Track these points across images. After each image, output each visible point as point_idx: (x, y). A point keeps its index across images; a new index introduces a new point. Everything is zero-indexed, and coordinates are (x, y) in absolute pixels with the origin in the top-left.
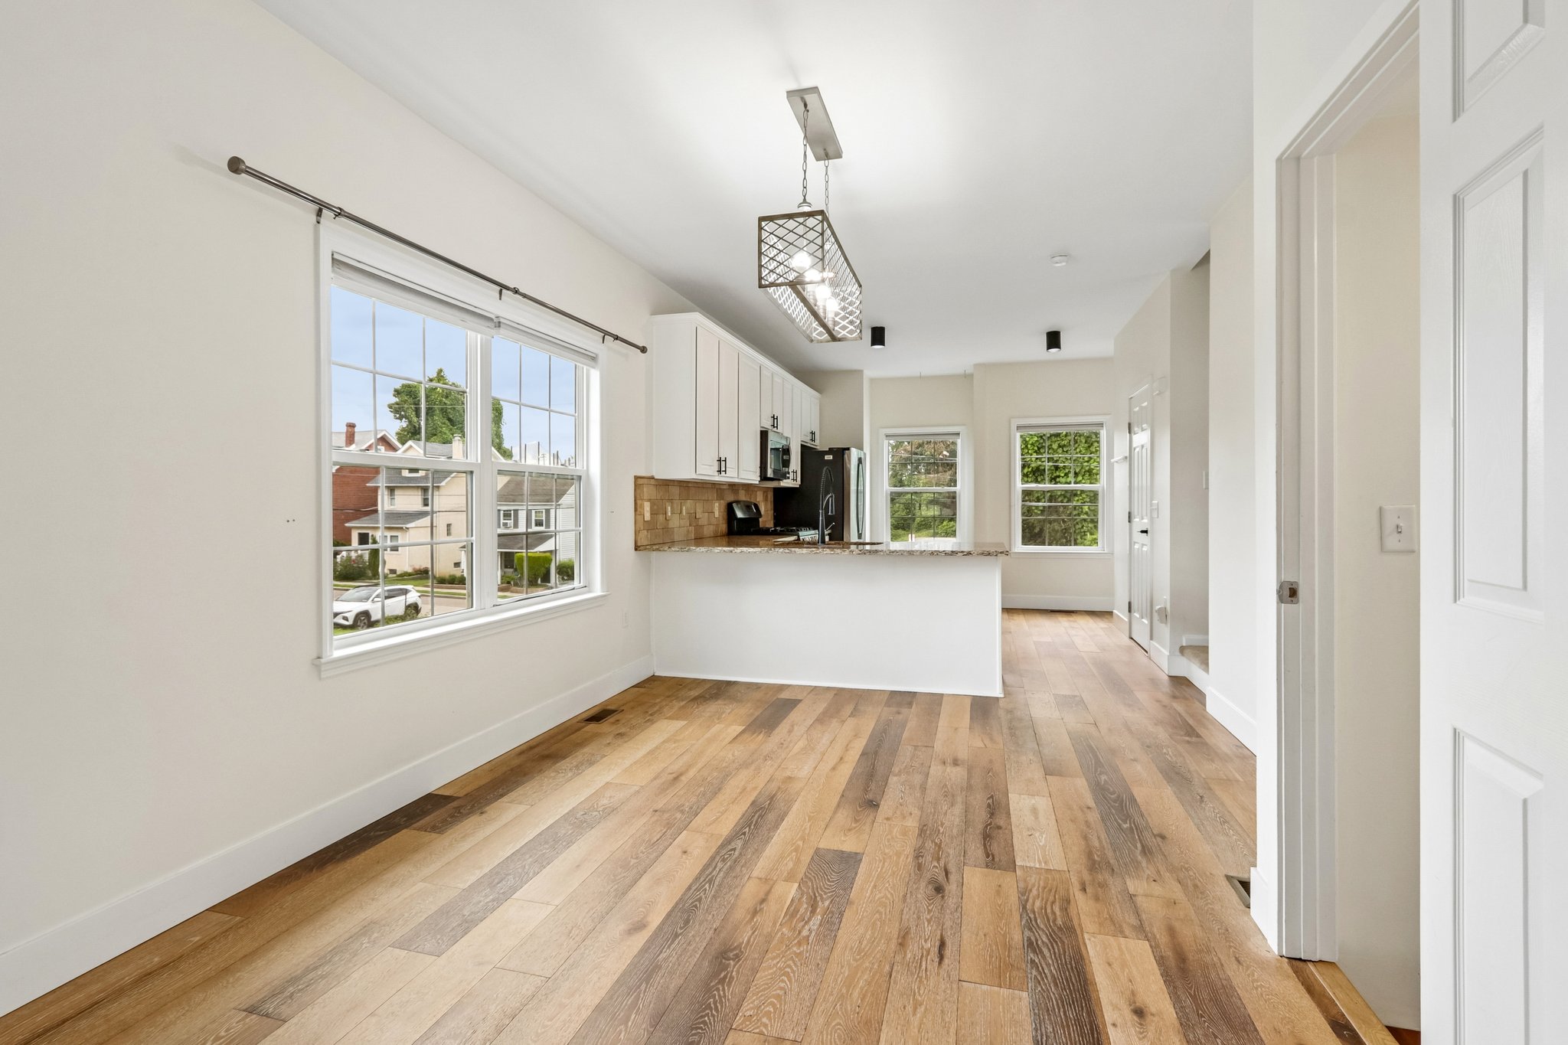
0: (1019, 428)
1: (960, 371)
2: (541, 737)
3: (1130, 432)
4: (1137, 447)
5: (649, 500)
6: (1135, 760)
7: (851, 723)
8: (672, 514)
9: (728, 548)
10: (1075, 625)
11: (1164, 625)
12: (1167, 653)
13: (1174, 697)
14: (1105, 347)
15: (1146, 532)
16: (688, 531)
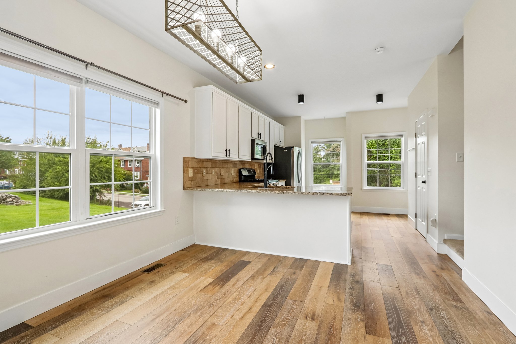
0: (366, 138)
1: (341, 116)
2: (115, 282)
3: (416, 137)
4: (420, 143)
5: (193, 168)
6: (423, 322)
7: (268, 278)
8: (206, 173)
9: (221, 190)
10: (390, 221)
11: (435, 228)
12: (437, 242)
13: (442, 269)
14: (403, 102)
15: (425, 182)
16: (216, 181)
